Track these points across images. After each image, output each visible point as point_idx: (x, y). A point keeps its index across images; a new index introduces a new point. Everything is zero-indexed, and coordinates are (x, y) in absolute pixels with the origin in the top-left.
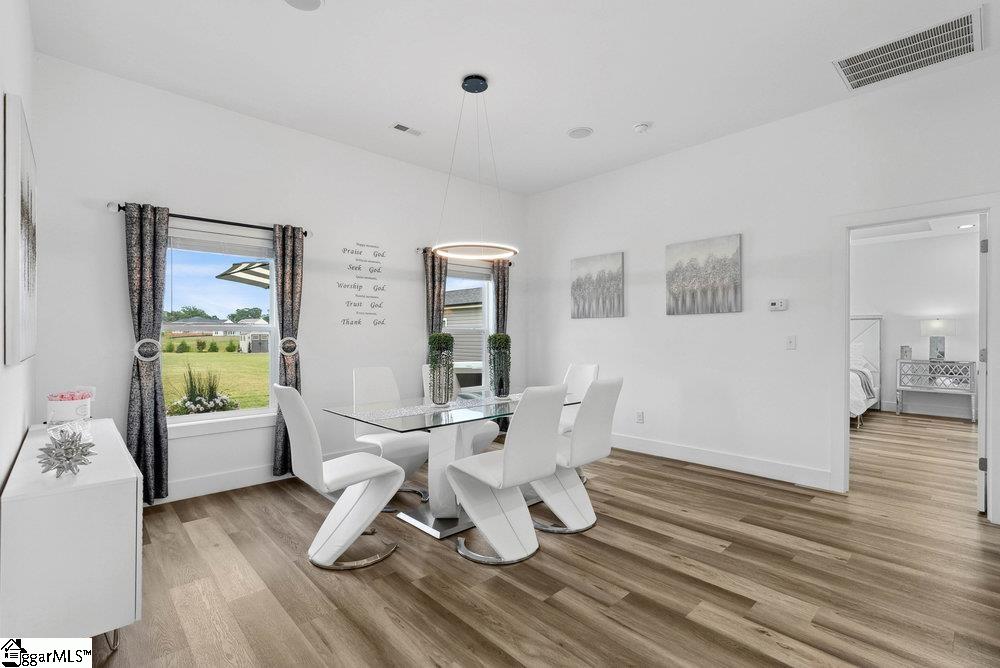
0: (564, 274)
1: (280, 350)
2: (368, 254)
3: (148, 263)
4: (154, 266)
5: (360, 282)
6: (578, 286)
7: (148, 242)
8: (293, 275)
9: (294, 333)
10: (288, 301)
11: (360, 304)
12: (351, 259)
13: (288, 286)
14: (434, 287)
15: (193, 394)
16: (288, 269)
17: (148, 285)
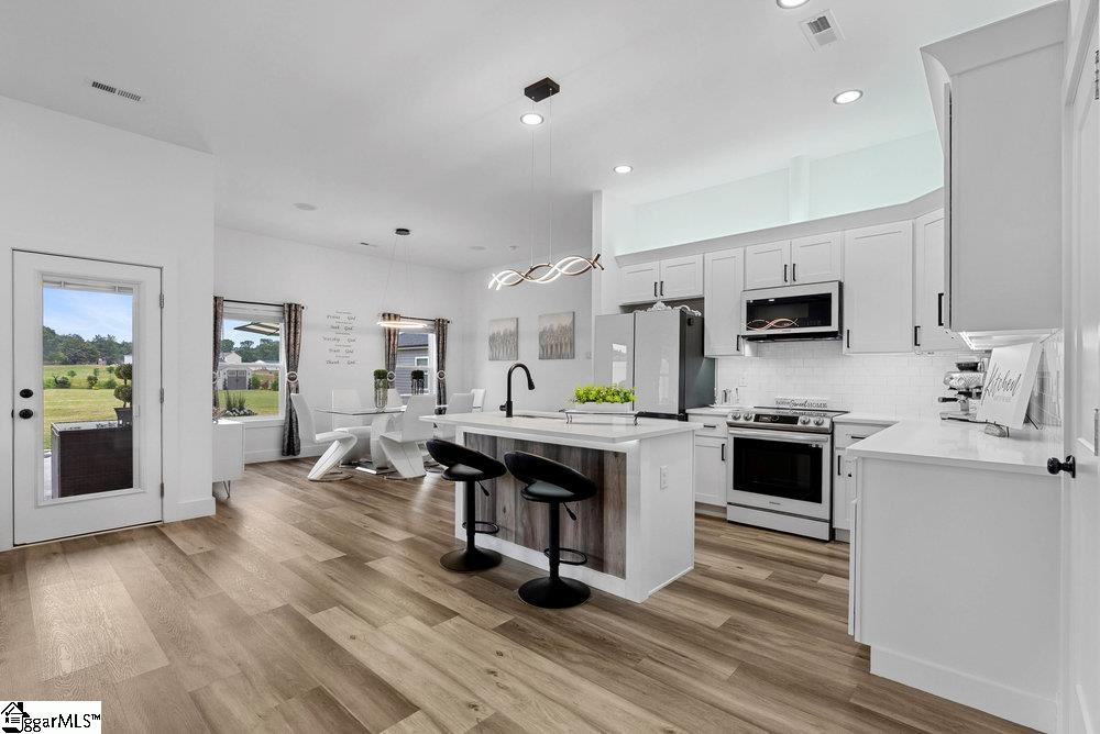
0: (485, 330)
1: (286, 379)
2: (344, 318)
5: (338, 336)
6: (492, 339)
8: (295, 333)
9: (296, 369)
10: (292, 349)
11: (338, 351)
12: (333, 322)
13: (292, 340)
14: (390, 339)
15: (230, 407)
16: (292, 330)
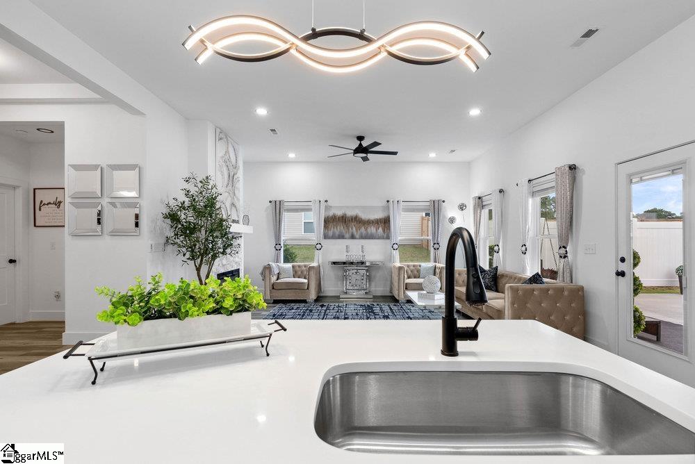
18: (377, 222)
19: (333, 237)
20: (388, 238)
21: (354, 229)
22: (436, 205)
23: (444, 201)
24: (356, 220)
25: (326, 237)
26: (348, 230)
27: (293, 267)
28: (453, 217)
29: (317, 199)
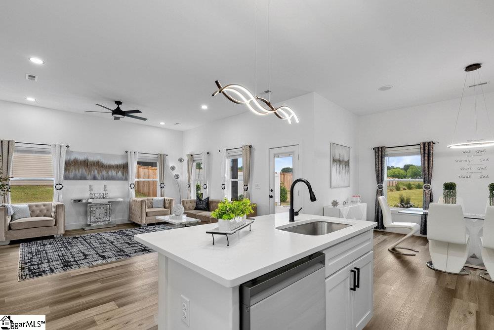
1: (424, 188)
3: (380, 162)
4: (381, 163)
5: (470, 158)
7: (380, 157)
9: (429, 182)
11: (470, 168)
17: (380, 168)
18: (117, 167)
19: (75, 178)
20: (126, 179)
21: (96, 171)
22: (162, 158)
23: (167, 155)
24: (99, 165)
25: (66, 178)
26: (90, 172)
27: (30, 207)
28: (174, 166)
29: (58, 144)
